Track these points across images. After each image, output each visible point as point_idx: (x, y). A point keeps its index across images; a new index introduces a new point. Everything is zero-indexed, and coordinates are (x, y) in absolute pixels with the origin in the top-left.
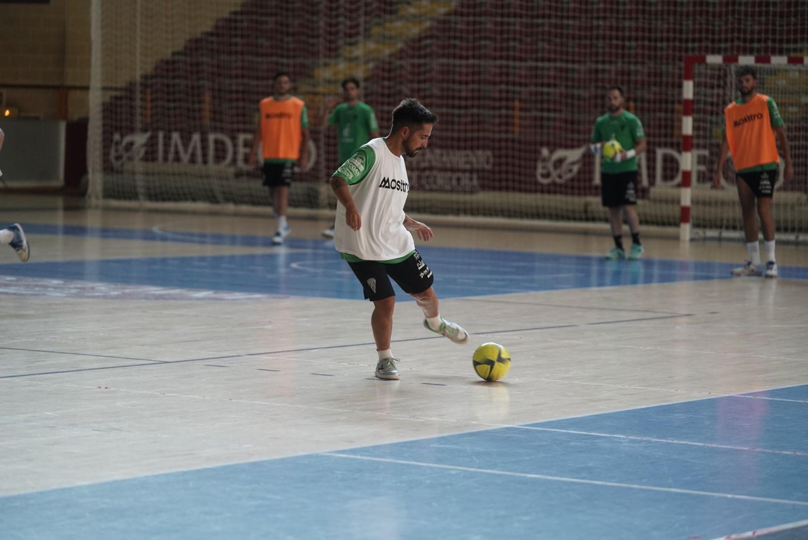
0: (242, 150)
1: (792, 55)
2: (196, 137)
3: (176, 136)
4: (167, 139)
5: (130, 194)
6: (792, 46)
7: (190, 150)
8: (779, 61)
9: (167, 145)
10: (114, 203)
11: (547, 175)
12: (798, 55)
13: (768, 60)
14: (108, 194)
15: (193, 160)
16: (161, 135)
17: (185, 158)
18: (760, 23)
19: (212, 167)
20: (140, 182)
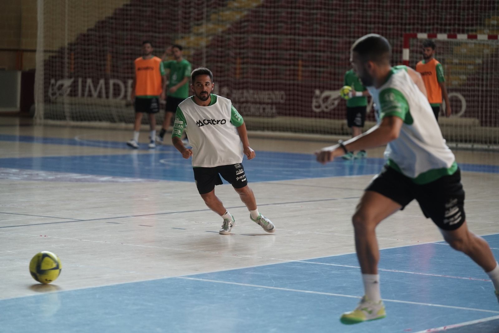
1: (470, 33)
2: (102, 82)
3: (89, 81)
4: (84, 82)
5: (62, 117)
6: (470, 28)
7: (98, 89)
8: (462, 37)
9: (84, 86)
10: (51, 122)
11: (319, 107)
12: (474, 33)
13: (455, 37)
14: (47, 116)
15: (100, 96)
16: (80, 80)
17: (95, 94)
18: (450, 14)
19: (112, 100)
20: (67, 109)
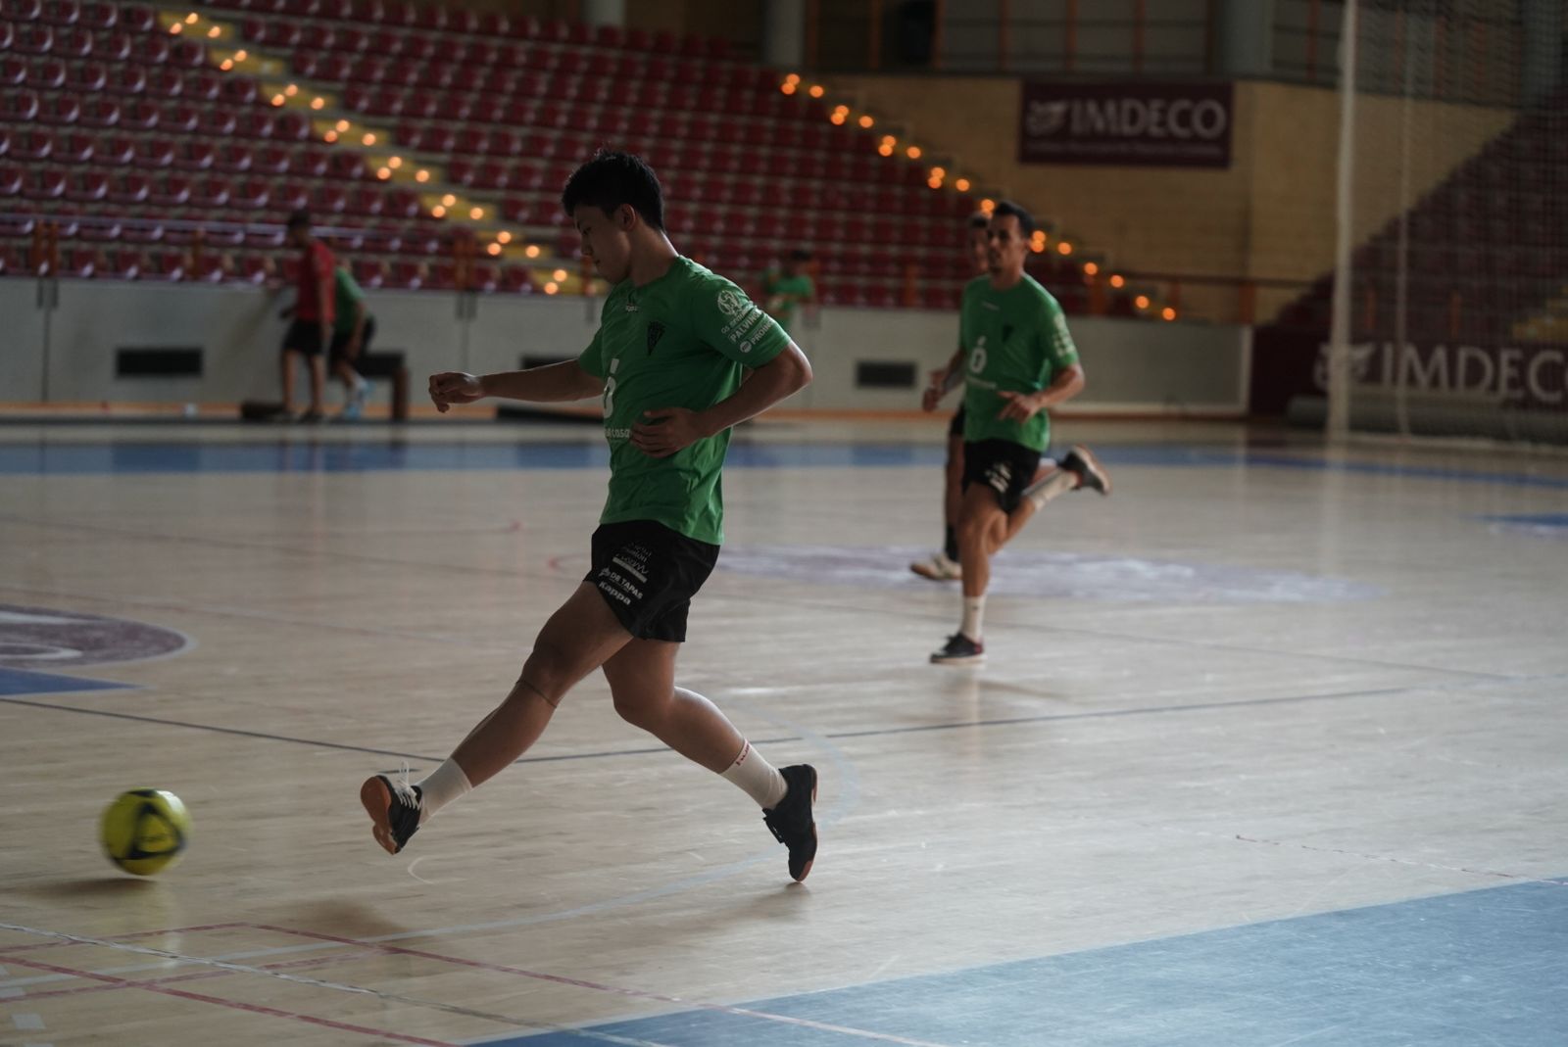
0: (1506, 372)
2: (1440, 354)
3: (1410, 351)
5: (1388, 427)
7: (1431, 368)
9: (1396, 363)
10: (1365, 438)
14: (1357, 425)
15: (1435, 382)
16: (1388, 348)
17: (1423, 379)
20: (1402, 413)
